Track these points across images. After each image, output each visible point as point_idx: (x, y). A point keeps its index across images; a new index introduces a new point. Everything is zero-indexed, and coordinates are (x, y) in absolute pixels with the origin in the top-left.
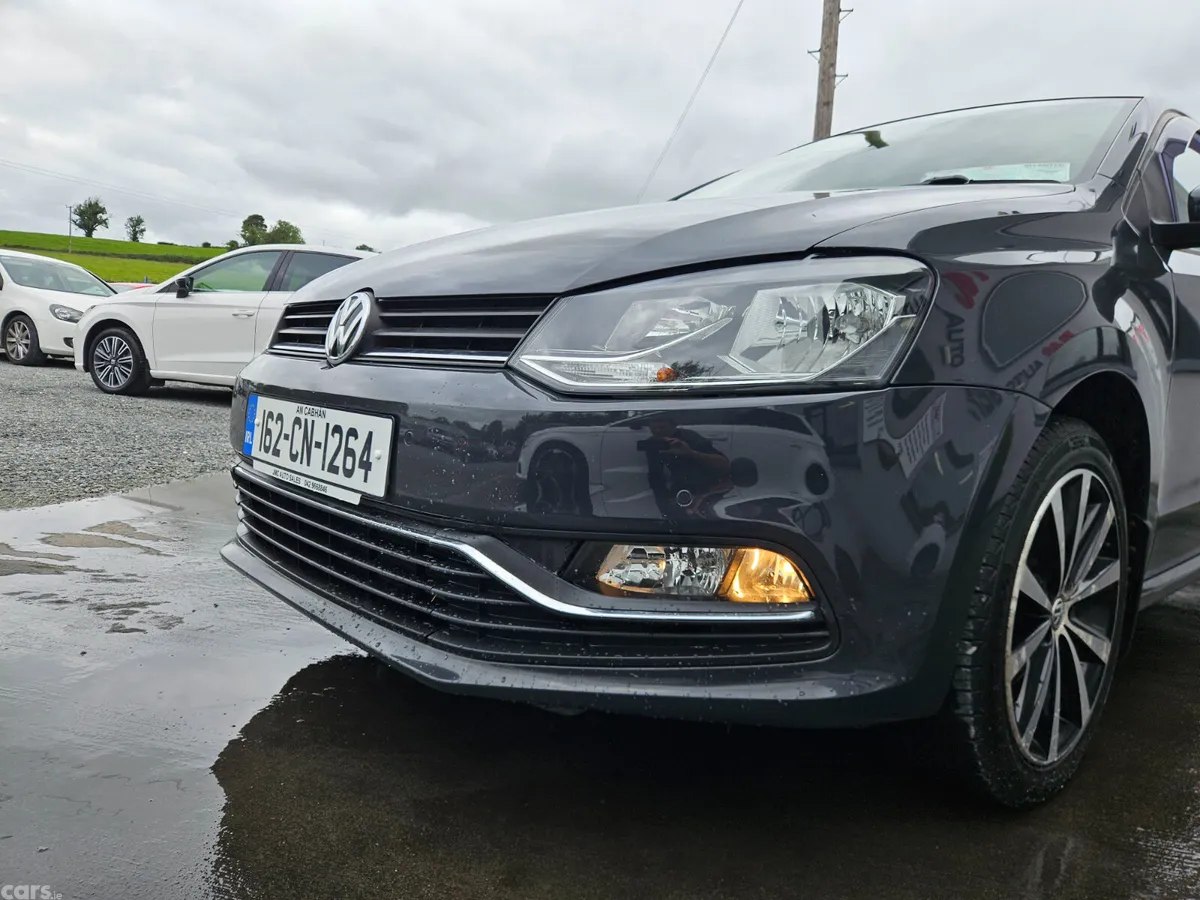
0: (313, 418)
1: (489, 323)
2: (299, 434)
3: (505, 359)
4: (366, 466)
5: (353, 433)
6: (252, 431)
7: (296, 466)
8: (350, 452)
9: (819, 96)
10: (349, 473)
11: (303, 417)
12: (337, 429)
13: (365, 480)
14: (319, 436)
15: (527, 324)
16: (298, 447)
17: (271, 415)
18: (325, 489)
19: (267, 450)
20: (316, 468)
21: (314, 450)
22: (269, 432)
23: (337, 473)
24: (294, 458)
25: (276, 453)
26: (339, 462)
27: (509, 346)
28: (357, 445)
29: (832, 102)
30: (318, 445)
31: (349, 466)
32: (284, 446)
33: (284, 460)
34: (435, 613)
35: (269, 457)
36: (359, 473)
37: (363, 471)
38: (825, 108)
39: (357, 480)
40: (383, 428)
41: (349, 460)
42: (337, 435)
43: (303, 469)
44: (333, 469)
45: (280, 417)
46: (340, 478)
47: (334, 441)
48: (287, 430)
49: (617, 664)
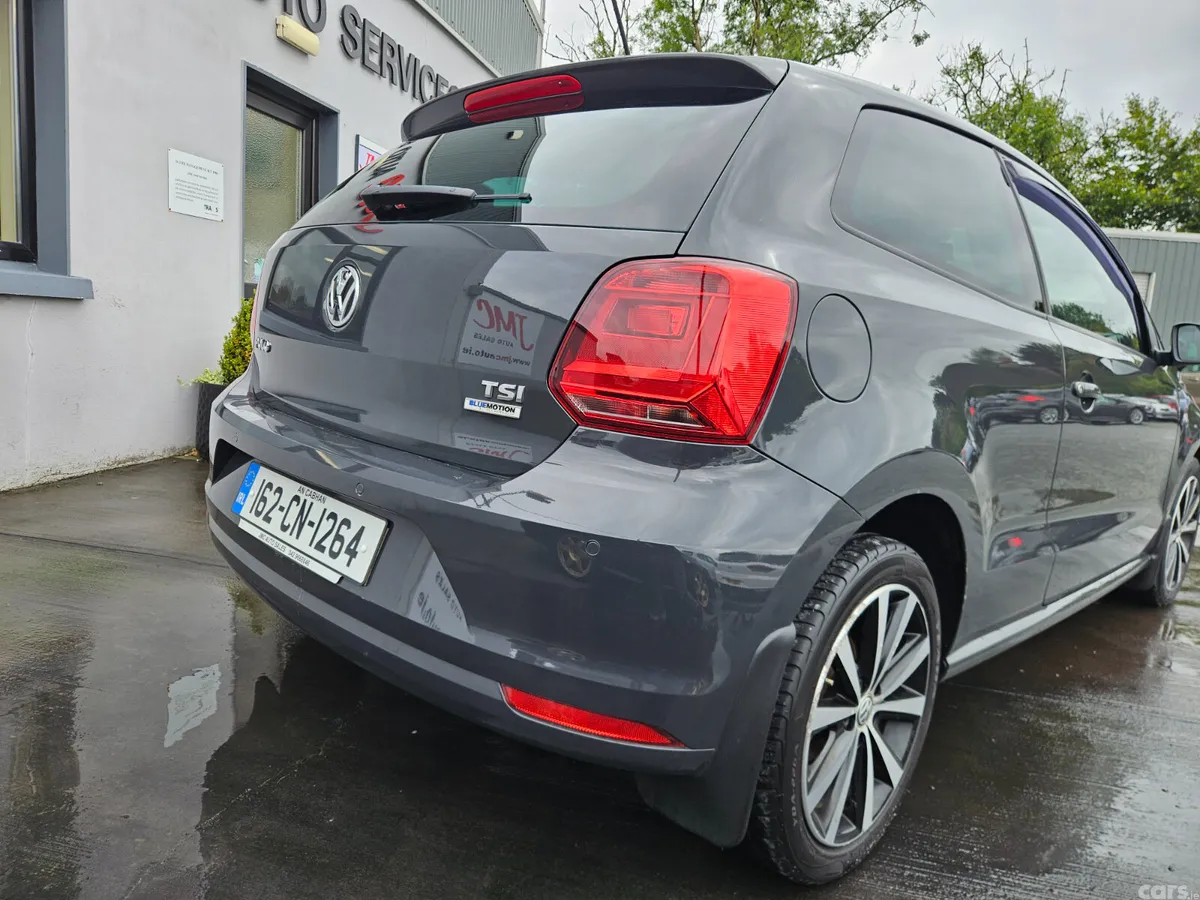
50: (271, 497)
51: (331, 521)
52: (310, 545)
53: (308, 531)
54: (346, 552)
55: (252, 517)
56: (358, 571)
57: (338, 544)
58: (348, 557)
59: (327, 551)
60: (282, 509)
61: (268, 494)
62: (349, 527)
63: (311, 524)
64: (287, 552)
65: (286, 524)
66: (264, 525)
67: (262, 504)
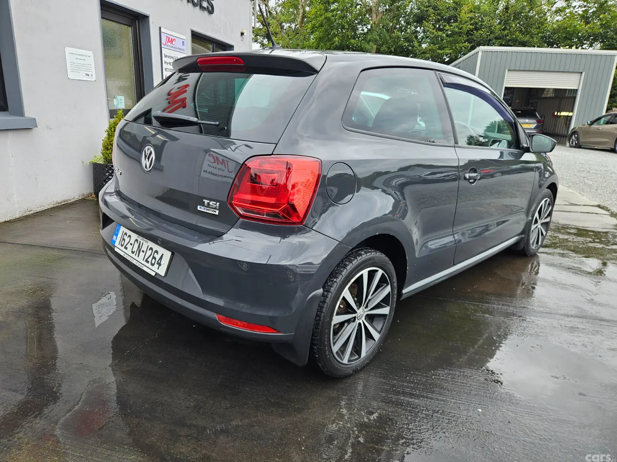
50: (127, 240)
51: (151, 251)
52: (143, 260)
53: (142, 254)
54: (157, 264)
55: (120, 246)
56: (162, 271)
57: (154, 260)
58: (158, 266)
59: (150, 262)
60: (131, 244)
61: (125, 237)
62: (158, 254)
63: (143, 251)
64: (134, 262)
65: (133, 250)
66: (125, 250)
67: (123, 241)
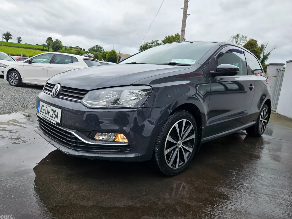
0: (49, 107)
1: (79, 94)
2: (47, 110)
3: (80, 100)
4: (57, 117)
5: (55, 111)
6: (39, 107)
7: (46, 115)
8: (55, 114)
9: (183, 19)
10: (55, 118)
11: (47, 107)
12: (53, 110)
13: (57, 120)
14: (50, 111)
15: (84, 95)
16: (47, 112)
17: (42, 105)
18: (51, 120)
19: (42, 112)
20: (49, 117)
21: (49, 113)
22: (42, 109)
23: (53, 118)
24: (46, 114)
25: (43, 113)
26: (53, 116)
27: (81, 98)
28: (56, 113)
29: (186, 21)
30: (50, 112)
31: (55, 117)
32: (44, 111)
33: (44, 114)
34: (68, 143)
35: (42, 113)
36: (56, 118)
37: (57, 118)
38: (184, 22)
39: (56, 119)
40: (60, 111)
41: (55, 116)
42: (53, 111)
43: (47, 116)
44: (52, 117)
45: (44, 106)
46: (53, 119)
47: (52, 112)
48: (45, 109)
49: (97, 151)
